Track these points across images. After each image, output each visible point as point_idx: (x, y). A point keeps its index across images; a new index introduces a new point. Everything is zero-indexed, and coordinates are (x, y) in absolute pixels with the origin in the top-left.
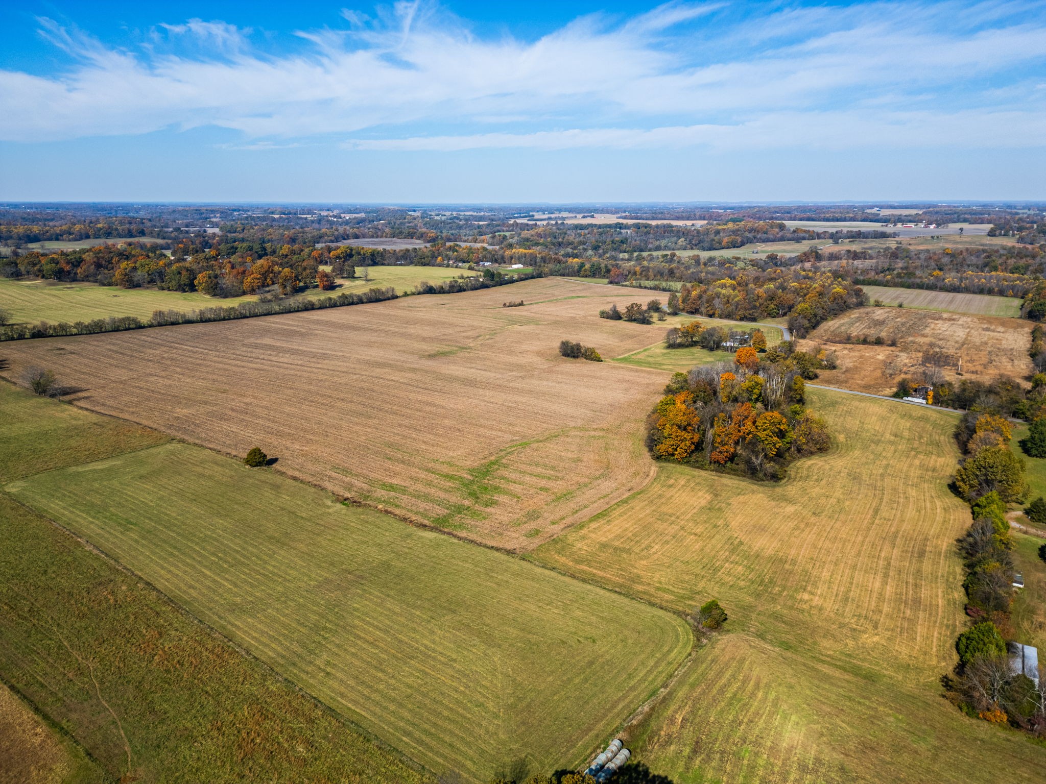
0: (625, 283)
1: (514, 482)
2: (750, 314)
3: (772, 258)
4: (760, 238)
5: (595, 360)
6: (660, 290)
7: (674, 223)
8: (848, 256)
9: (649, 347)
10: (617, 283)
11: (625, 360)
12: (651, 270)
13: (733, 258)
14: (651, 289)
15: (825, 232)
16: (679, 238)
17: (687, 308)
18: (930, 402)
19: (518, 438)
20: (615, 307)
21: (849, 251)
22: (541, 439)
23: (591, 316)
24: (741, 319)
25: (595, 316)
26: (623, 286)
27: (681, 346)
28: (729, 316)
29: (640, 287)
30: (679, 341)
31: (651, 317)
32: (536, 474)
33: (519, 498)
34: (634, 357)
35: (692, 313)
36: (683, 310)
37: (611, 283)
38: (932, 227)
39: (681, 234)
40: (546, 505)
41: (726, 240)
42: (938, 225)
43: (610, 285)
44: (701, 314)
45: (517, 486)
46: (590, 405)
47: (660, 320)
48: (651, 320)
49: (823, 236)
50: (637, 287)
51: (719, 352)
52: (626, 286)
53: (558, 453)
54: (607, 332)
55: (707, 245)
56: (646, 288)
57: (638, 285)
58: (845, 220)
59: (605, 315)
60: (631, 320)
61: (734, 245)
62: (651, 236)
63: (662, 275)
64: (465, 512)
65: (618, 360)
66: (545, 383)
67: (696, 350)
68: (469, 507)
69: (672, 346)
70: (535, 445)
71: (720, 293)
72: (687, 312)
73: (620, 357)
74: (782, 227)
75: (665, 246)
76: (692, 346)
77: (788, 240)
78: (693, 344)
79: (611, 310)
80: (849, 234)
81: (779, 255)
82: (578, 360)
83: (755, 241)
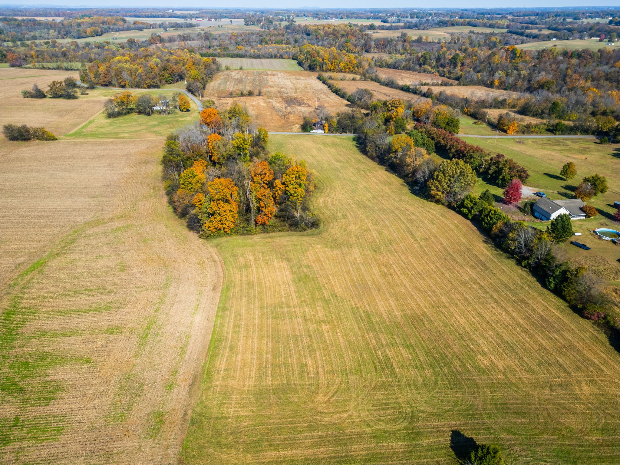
0: (27, 66)
1: (64, 335)
2: (154, 83)
3: (131, 42)
4: (113, 29)
5: (49, 140)
6: (63, 69)
7: (38, 19)
8: (180, 39)
9: (92, 118)
10: (20, 66)
11: (78, 134)
12: (45, 54)
13: (105, 42)
14: (54, 69)
15: (155, 24)
16: (49, 30)
17: (101, 81)
18: (327, 131)
19: (23, 259)
20: (36, 86)
21: (180, 36)
22: (56, 251)
23: (13, 97)
24: (149, 87)
25: (18, 97)
26: (26, 68)
27: (119, 114)
28: (138, 86)
29: (44, 68)
30: (116, 110)
31: (75, 92)
32: (86, 308)
33: (87, 361)
34: (84, 130)
35: (106, 85)
36: (97, 83)
37: (13, 66)
38: (213, 20)
39: (49, 26)
40: (136, 356)
41: (89, 30)
42: (216, 19)
43: (12, 68)
44: (115, 86)
45: (72, 339)
46: (84, 190)
47: (83, 94)
48: (75, 95)
49: (154, 26)
50: (41, 69)
51: (155, 116)
52: (29, 68)
53: (92, 264)
54: (41, 111)
55: (75, 34)
56: (49, 68)
57: (41, 67)
58: (158, 17)
59: (28, 95)
60: (56, 96)
61: (97, 34)
62: (23, 28)
63: (57, 56)
64: (17, 433)
65: (72, 135)
66: (12, 175)
67: (134, 116)
68: (17, 419)
69: (111, 115)
70: (54, 262)
71: (123, 68)
72: (102, 85)
73: (71, 132)
74: (124, 21)
75: (40, 36)
76: (129, 113)
77: (133, 29)
78: (130, 111)
79: (33, 89)
80: (170, 25)
81: (136, 39)
82: (31, 142)
83: (110, 31)
